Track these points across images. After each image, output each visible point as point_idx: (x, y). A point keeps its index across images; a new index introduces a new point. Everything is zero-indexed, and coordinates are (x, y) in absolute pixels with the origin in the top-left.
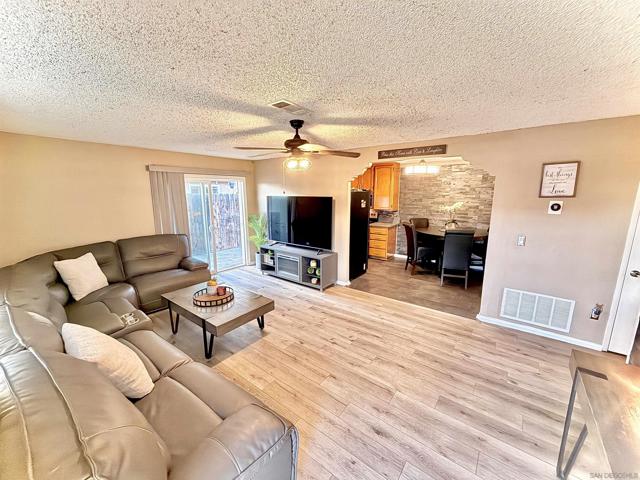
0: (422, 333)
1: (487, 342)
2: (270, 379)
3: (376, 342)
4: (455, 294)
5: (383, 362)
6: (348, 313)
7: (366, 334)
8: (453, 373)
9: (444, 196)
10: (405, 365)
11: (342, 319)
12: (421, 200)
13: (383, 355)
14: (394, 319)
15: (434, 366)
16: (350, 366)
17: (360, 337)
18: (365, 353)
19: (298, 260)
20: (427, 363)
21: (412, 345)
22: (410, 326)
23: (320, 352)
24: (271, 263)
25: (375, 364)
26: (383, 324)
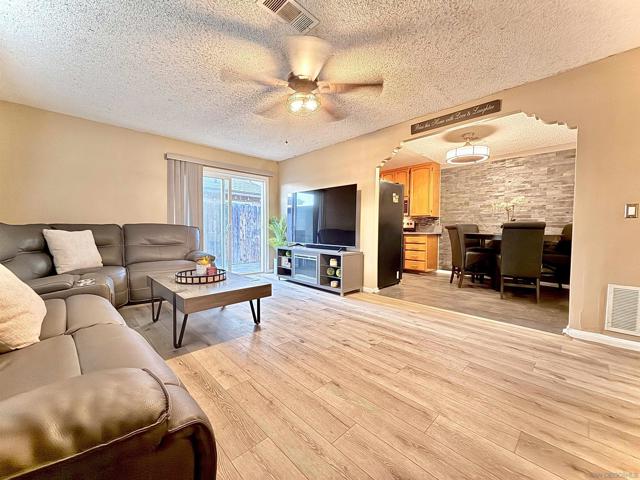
0: (479, 344)
1: (591, 362)
2: (243, 377)
3: (408, 349)
4: (524, 307)
5: (417, 373)
6: (372, 317)
7: (394, 339)
8: (540, 400)
9: (497, 197)
10: (453, 379)
11: (363, 322)
12: (467, 204)
13: (417, 365)
14: (436, 326)
15: (502, 385)
16: (363, 373)
17: (385, 341)
18: (389, 360)
19: (317, 259)
20: (491, 381)
21: (463, 356)
22: (461, 336)
23: (325, 353)
24: (288, 266)
25: (404, 375)
26: (420, 331)
